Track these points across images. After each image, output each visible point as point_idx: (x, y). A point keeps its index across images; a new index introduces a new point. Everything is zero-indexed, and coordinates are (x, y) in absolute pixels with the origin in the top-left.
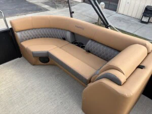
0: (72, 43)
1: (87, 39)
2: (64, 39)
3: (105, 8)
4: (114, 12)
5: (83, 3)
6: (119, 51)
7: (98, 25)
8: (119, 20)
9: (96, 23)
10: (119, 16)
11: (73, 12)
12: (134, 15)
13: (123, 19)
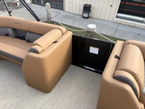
0: (15, 37)
1: (25, 32)
2: (7, 35)
3: (51, 7)
4: (62, 11)
5: (33, 5)
6: (43, 35)
7: (49, 23)
8: (67, 17)
9: (46, 22)
10: (66, 14)
11: (11, 12)
12: (77, 13)
13: (70, 16)
